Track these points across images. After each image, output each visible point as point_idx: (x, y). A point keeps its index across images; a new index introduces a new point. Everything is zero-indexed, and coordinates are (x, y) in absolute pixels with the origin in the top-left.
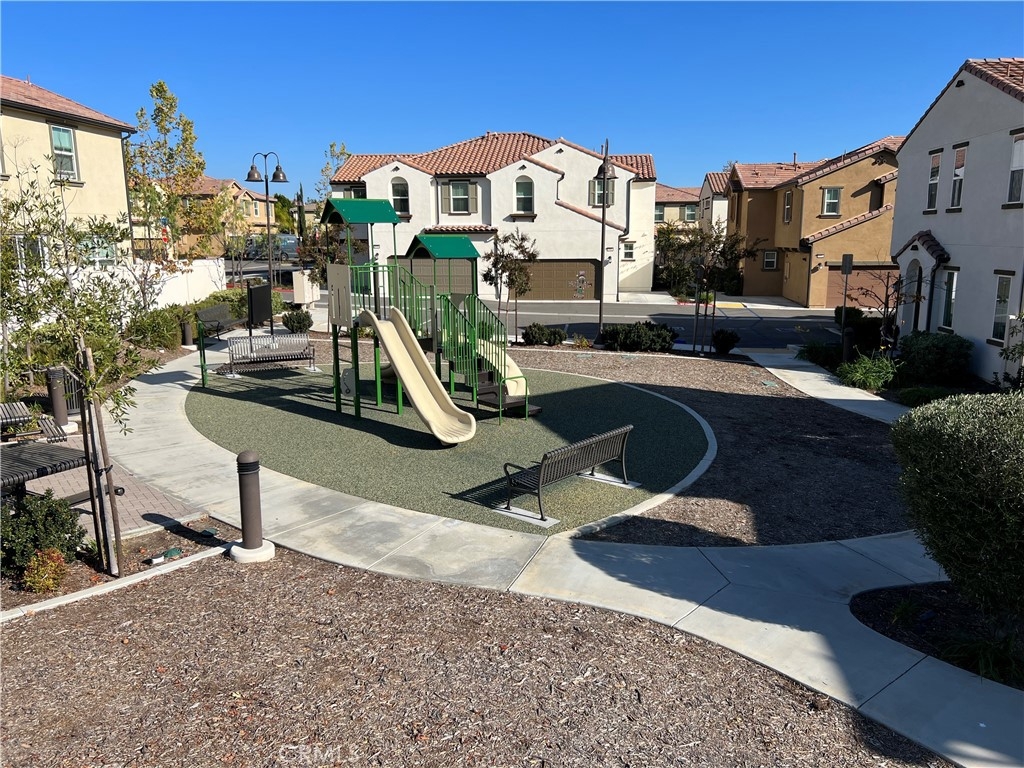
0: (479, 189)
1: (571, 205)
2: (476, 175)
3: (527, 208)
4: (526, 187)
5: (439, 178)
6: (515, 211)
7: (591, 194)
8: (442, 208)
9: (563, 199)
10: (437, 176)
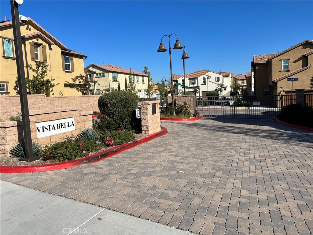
0: (196, 80)
1: (212, 82)
2: (196, 78)
3: (204, 83)
4: (204, 79)
5: (190, 79)
6: (203, 83)
7: (216, 80)
8: (190, 83)
9: (211, 81)
10: (189, 78)
